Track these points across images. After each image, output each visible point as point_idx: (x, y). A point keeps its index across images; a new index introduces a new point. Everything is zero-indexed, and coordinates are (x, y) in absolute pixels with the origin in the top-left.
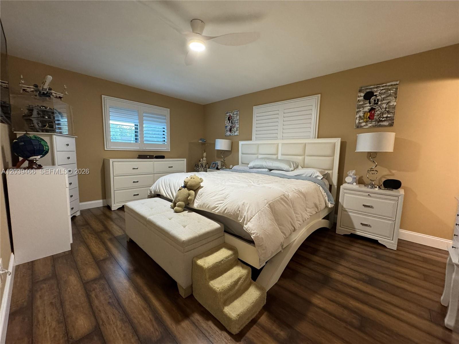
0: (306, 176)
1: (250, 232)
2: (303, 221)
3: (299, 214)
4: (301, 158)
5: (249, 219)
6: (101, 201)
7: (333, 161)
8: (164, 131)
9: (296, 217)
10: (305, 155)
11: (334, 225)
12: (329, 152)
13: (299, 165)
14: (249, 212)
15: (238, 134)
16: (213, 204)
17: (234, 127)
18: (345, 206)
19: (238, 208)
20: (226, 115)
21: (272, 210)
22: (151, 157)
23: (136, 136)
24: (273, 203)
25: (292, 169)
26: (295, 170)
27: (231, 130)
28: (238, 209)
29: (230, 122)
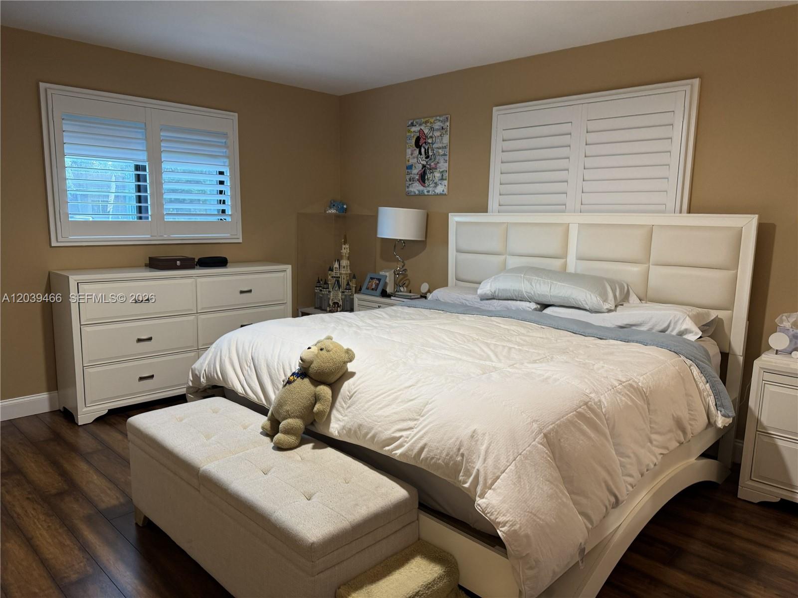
0: (650, 330)
1: (493, 518)
2: (642, 475)
3: (629, 457)
4: (636, 269)
5: (490, 482)
6: (44, 396)
7: (734, 282)
8: (222, 183)
9: (622, 465)
10: (650, 264)
11: (732, 472)
12: (720, 255)
13: (631, 291)
14: (490, 461)
15: (446, 192)
16: (386, 430)
17: (433, 170)
18: (764, 420)
19: (457, 447)
20: (409, 131)
21: (553, 453)
22: (188, 264)
23: (140, 202)
24: (557, 432)
25: (611, 305)
26: (619, 308)
27: (423, 178)
28: (459, 450)
29: (420, 153)
